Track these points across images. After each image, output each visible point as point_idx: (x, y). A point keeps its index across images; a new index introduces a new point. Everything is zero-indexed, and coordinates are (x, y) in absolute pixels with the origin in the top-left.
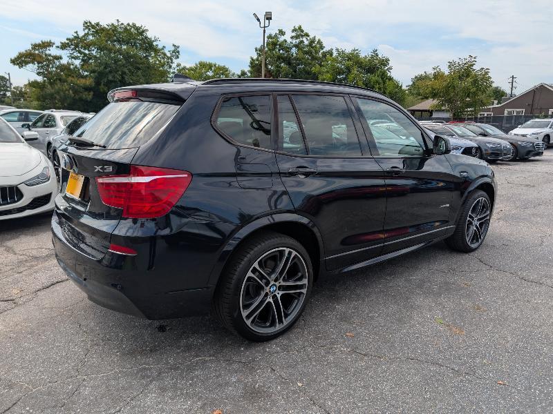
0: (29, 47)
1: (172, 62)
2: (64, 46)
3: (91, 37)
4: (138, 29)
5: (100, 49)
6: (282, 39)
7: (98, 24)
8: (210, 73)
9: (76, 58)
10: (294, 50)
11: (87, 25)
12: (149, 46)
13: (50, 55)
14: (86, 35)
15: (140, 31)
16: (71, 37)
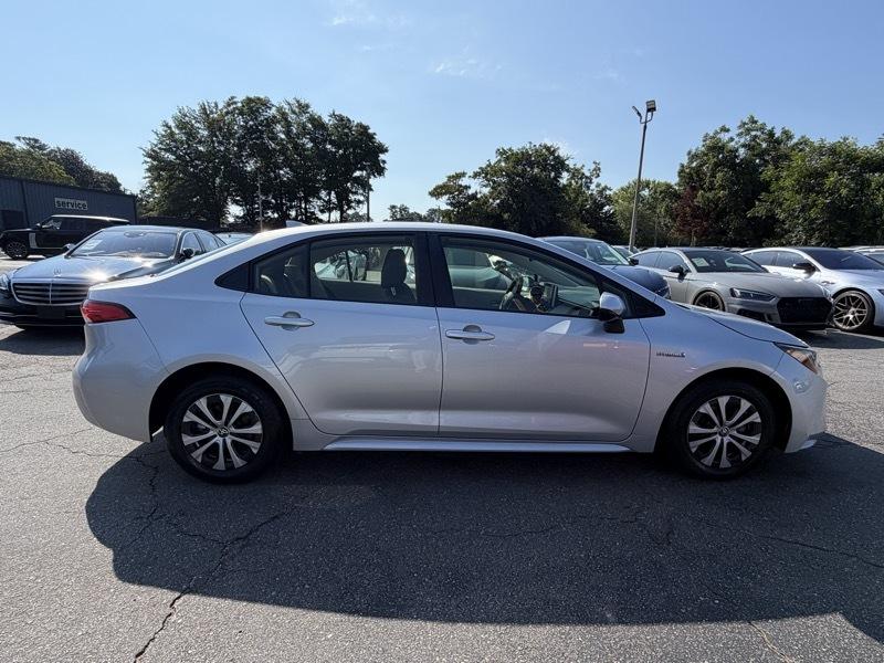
0: (445, 180)
1: (591, 182)
2: (476, 175)
3: (503, 164)
4: (548, 149)
5: (507, 175)
6: (725, 137)
7: (510, 150)
8: (646, 193)
9: (485, 186)
10: (742, 151)
11: (501, 153)
12: (560, 165)
13: (461, 186)
14: (499, 161)
15: (551, 151)
16: (484, 166)
